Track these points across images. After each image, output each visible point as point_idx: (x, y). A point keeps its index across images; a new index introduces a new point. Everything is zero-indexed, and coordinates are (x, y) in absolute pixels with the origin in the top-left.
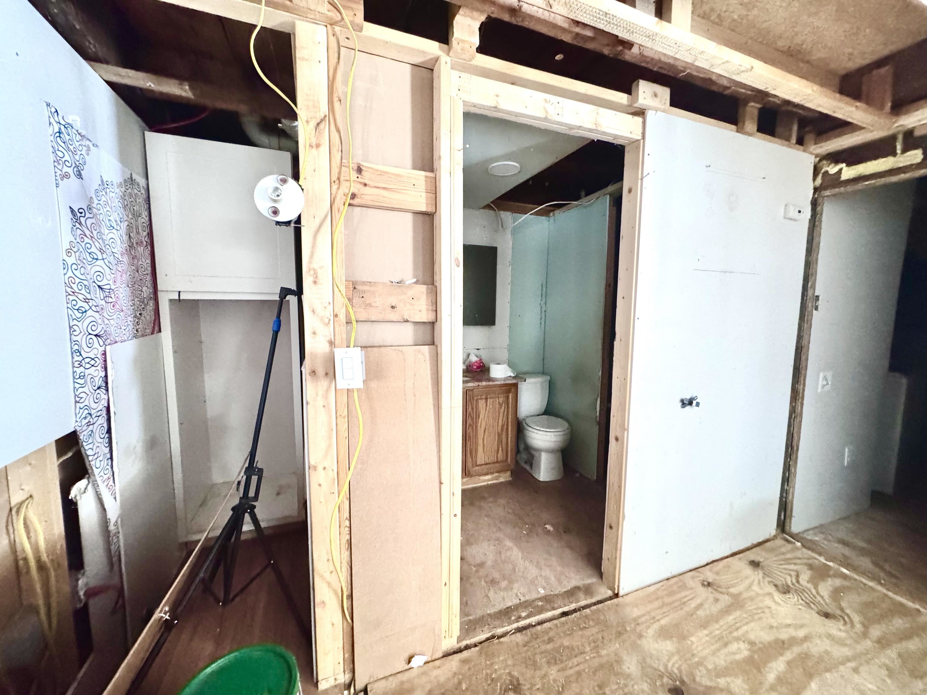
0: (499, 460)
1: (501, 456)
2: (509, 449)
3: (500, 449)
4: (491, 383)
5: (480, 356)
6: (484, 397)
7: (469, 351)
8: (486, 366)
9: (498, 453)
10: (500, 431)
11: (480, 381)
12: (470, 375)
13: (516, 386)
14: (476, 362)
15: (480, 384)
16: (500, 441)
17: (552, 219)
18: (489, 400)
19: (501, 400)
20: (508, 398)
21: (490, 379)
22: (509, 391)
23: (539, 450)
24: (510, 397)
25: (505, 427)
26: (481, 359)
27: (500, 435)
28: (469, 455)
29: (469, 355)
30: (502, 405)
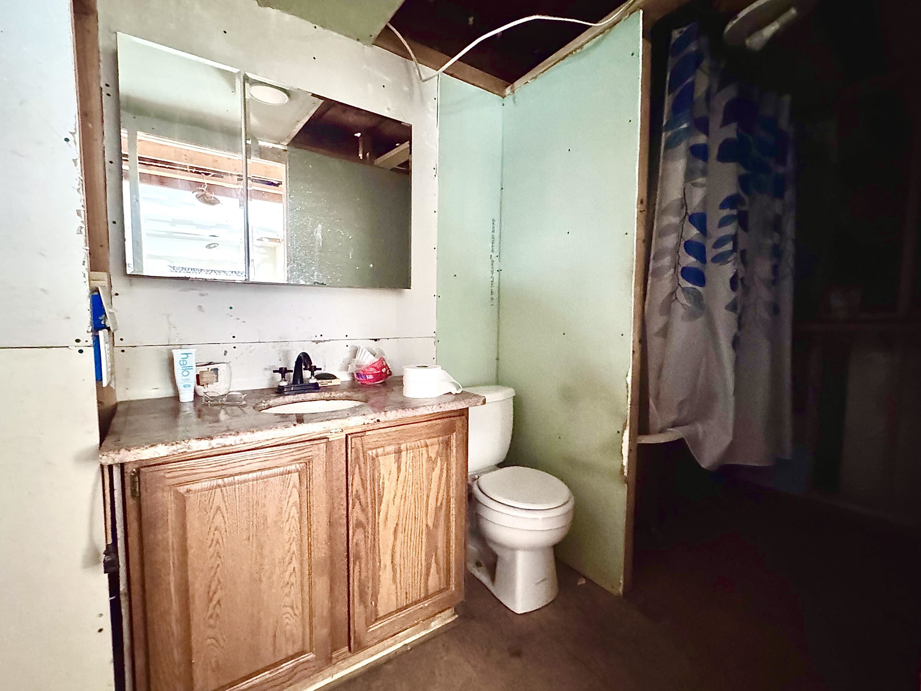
0: (431, 591)
1: (433, 582)
2: (453, 559)
3: (433, 565)
4: (409, 413)
5: (382, 353)
6: (391, 448)
7: (356, 343)
8: (395, 373)
9: (428, 574)
10: (430, 524)
11: (381, 408)
12: (360, 395)
13: (464, 413)
14: (372, 366)
15: (382, 417)
16: (432, 550)
17: (509, 100)
18: (404, 453)
19: (433, 451)
20: (447, 444)
21: (404, 405)
22: (449, 430)
23: (513, 549)
24: (453, 442)
25: (443, 513)
26: (382, 360)
27: (431, 534)
28: (357, 599)
29: (355, 352)
30: (435, 462)
